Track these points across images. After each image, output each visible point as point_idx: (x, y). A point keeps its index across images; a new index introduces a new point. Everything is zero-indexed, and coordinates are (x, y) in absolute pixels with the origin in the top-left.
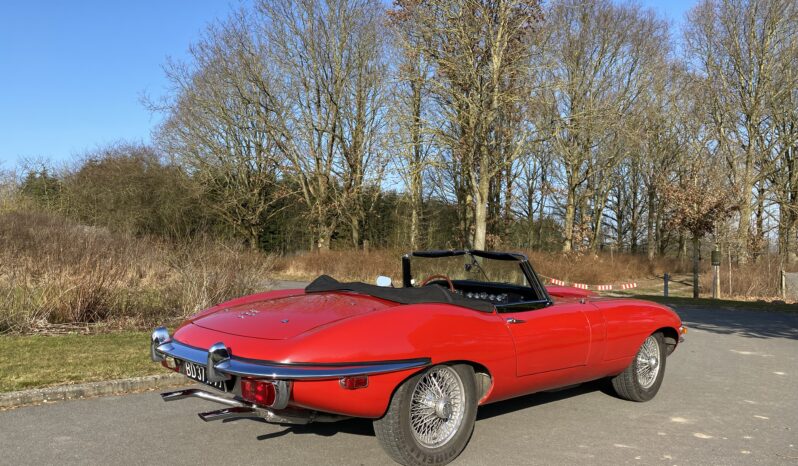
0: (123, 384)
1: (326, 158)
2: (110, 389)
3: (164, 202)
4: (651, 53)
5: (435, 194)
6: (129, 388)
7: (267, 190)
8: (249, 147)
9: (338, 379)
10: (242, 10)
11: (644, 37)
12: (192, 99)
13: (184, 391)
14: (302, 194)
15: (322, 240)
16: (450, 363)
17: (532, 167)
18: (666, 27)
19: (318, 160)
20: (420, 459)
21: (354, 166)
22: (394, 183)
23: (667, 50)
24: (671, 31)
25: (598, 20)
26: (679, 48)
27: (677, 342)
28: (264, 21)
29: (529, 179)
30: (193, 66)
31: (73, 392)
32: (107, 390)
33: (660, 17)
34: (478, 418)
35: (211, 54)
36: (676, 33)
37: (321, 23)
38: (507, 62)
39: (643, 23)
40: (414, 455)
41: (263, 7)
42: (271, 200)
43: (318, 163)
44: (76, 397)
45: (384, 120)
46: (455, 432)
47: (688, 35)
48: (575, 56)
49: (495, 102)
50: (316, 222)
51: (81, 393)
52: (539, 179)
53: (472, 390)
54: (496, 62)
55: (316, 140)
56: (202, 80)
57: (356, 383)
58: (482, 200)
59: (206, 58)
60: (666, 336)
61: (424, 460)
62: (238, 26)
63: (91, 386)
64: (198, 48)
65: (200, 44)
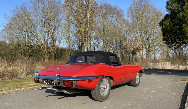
0: (15, 91)
1: (46, 39)
2: (12, 92)
3: (2, 50)
4: (120, 17)
5: (73, 48)
6: (16, 92)
7: (31, 47)
8: (25, 36)
9: (86, 80)
10: (25, 2)
11: (118, 13)
12: (11, 24)
13: (43, 88)
14: (41, 48)
15: (46, 59)
16: (106, 77)
17: (94, 42)
18: (123, 11)
19: (45, 39)
20: (102, 99)
21: (54, 41)
22: (64, 45)
23: (123, 16)
24: (124, 12)
25: (109, 9)
26: (126, 16)
27: (142, 74)
28: (31, 5)
29: (94, 44)
30: (11, 15)
31: (2, 93)
32: (11, 93)
33: (122, 9)
34: (111, 90)
35: (17, 12)
36: (125, 13)
37: (46, 6)
38: (91, 17)
39: (119, 10)
40: (101, 98)
41: (31, 2)
42: (33, 49)
43: (45, 40)
44: (3, 95)
45: (61, 30)
46: (107, 93)
47: (128, 13)
48: (104, 17)
49: (88, 26)
50: (44, 55)
51: (4, 94)
52: (96, 44)
53: (110, 83)
54: (88, 17)
55: (44, 34)
56: (14, 19)
57: (91, 81)
58: (86, 48)
59: (15, 14)
60: (140, 72)
61: (103, 99)
62: (24, 6)
63: (7, 92)
64: (13, 11)
65: (14, 10)
